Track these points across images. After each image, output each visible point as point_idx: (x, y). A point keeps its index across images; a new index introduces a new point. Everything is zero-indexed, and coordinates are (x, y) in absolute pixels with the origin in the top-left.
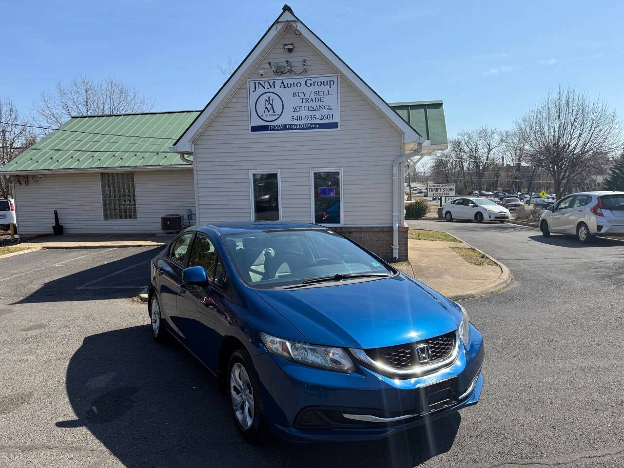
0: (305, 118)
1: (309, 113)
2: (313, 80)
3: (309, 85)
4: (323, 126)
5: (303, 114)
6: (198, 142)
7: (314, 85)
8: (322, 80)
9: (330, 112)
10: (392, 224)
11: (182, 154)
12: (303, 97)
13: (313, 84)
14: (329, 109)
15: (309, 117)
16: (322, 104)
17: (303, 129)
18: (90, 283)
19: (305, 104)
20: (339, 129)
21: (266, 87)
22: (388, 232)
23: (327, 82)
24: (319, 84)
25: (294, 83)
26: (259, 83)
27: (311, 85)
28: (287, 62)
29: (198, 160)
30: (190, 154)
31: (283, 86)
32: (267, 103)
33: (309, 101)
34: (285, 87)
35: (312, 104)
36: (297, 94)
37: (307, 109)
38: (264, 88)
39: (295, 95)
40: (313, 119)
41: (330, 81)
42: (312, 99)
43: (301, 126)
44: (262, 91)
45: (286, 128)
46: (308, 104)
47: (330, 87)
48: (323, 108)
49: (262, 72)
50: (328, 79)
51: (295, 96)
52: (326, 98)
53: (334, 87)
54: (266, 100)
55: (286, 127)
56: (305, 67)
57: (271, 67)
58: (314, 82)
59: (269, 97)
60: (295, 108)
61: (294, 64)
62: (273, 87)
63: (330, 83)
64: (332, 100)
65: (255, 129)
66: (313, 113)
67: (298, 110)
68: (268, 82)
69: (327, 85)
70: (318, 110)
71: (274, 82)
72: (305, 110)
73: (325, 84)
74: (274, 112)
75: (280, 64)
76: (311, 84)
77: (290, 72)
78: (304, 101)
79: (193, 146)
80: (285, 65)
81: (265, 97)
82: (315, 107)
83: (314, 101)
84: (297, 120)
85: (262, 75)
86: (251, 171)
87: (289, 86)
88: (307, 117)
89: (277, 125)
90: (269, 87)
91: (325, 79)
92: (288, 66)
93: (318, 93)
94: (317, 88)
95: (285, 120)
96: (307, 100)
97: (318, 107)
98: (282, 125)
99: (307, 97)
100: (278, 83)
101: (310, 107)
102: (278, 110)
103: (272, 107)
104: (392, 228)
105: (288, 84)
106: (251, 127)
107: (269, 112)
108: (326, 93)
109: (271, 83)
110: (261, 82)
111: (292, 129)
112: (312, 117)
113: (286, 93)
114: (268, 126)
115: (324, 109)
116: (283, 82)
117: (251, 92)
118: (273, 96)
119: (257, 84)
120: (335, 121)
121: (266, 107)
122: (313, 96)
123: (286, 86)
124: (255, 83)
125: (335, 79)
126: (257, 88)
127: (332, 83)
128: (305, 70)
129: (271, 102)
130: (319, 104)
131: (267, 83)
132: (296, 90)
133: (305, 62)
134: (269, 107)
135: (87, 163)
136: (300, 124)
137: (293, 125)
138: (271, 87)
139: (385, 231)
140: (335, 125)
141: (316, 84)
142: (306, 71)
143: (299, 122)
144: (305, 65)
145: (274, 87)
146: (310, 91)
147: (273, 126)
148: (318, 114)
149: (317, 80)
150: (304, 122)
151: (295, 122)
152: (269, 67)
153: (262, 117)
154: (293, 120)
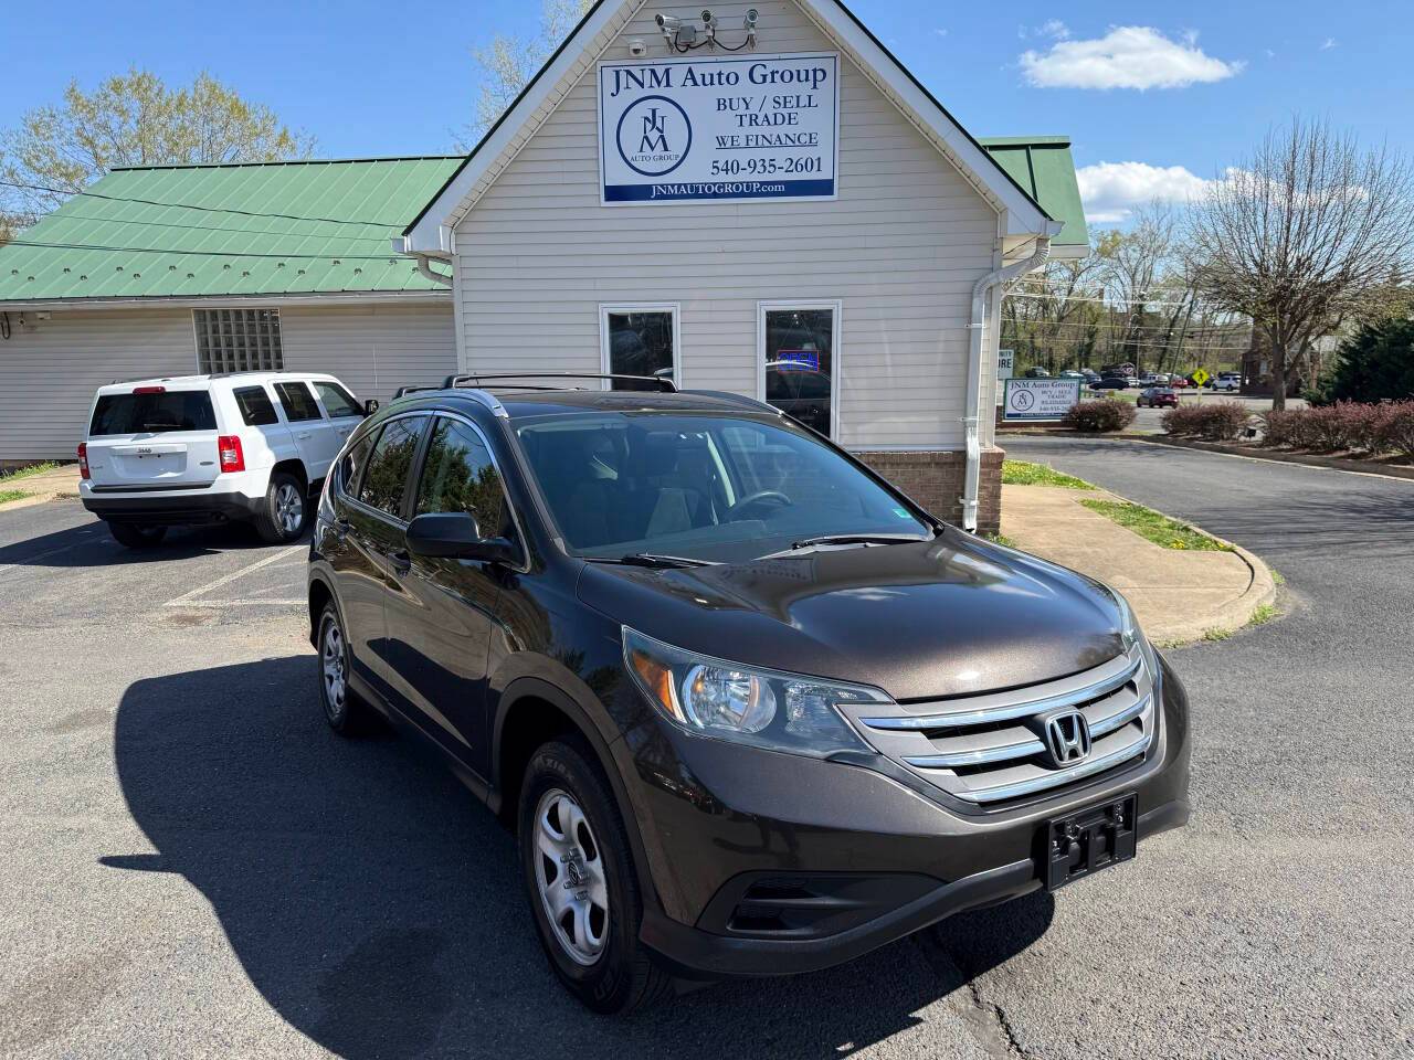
0: (746, 166)
1: (757, 154)
2: (771, 66)
3: (758, 79)
4: (795, 188)
5: (743, 157)
6: (468, 228)
7: (773, 81)
8: (793, 66)
9: (812, 153)
10: (965, 444)
11: (424, 259)
12: (742, 110)
13: (769, 79)
14: (812, 143)
15: (759, 164)
16: (791, 130)
17: (742, 195)
18: (200, 591)
19: (748, 130)
20: (834, 197)
21: (647, 84)
22: (953, 464)
23: (807, 71)
24: (787, 77)
25: (720, 74)
26: (629, 72)
27: (764, 81)
28: (707, 17)
29: (467, 274)
30: (444, 259)
31: (690, 82)
32: (649, 126)
33: (759, 121)
34: (695, 84)
35: (765, 130)
36: (727, 104)
37: (752, 144)
38: (642, 85)
39: (721, 104)
40: (768, 168)
41: (815, 71)
42: (766, 116)
43: (737, 188)
44: (637, 92)
45: (695, 192)
46: (755, 130)
47: (815, 87)
48: (795, 141)
49: (637, 43)
50: (810, 64)
51: (722, 107)
52: (803, 115)
53: (826, 87)
54: (646, 118)
55: (697, 189)
56: (752, 31)
57: (664, 30)
58: (773, 73)
59: (654, 111)
60: (721, 141)
61: (721, 25)
62: (664, 83)
63: (815, 77)
64: (818, 120)
65: (614, 193)
66: (767, 154)
67: (729, 144)
68: (653, 71)
69: (807, 79)
70: (782, 145)
71: (667, 71)
72: (747, 146)
73: (803, 77)
74: (666, 149)
75: (686, 24)
76: (764, 77)
77: (712, 45)
78: (746, 121)
79: (453, 236)
80: (700, 25)
81: (643, 109)
82: (775, 137)
83: (772, 121)
84: (727, 170)
85: (636, 51)
86: (605, 305)
87: (708, 81)
88: (752, 164)
89: (673, 186)
90: (654, 83)
91: (802, 66)
92: (707, 27)
93: (782, 101)
94: (780, 89)
95: (696, 171)
96: (753, 120)
97: (783, 139)
98: (685, 185)
99: (754, 109)
100: (678, 74)
101: (760, 138)
102: (677, 145)
103: (662, 137)
104: (963, 454)
105: (704, 75)
106: (607, 189)
107: (652, 148)
108: (804, 101)
109: (660, 72)
110: (631, 69)
111: (715, 195)
112: (767, 164)
113: (699, 101)
114: (649, 187)
115: (797, 143)
116: (690, 71)
117: (607, 95)
118: (664, 108)
119: (623, 75)
120: (825, 175)
121: (646, 138)
122: (769, 109)
123: (699, 81)
124: (617, 73)
125: (828, 65)
126: (623, 84)
127: (820, 75)
128: (750, 40)
129: (659, 124)
130: (783, 130)
131: (648, 74)
132: (725, 91)
133: (753, 18)
134: (654, 136)
135: (159, 282)
136: (733, 184)
137: (715, 184)
138: (659, 83)
139: (945, 463)
140: (824, 187)
141: (777, 76)
142: (753, 44)
143: (730, 178)
144: (753, 25)
145: (668, 85)
146: (761, 96)
147: (662, 186)
148: (781, 156)
149: (779, 66)
150: (744, 177)
151: (722, 177)
152: (658, 29)
153: (632, 163)
154: (715, 171)
